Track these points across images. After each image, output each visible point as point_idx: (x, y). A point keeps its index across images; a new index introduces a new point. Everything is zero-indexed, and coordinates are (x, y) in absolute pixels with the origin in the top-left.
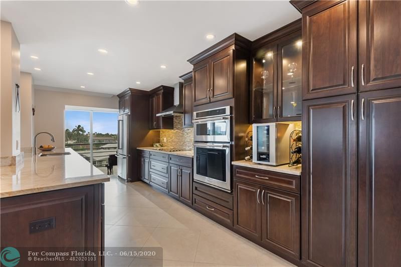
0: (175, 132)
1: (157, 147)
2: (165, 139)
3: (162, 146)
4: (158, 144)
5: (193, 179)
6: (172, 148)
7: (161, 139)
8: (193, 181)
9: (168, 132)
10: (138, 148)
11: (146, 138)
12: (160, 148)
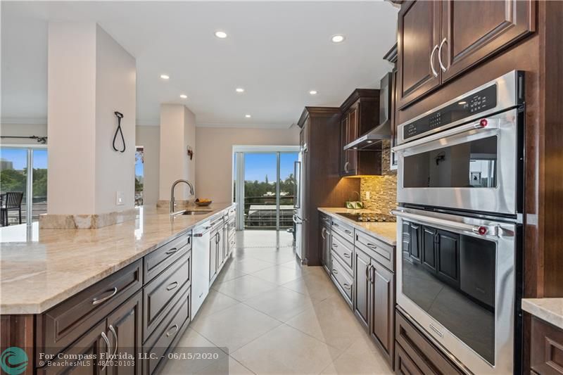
0: (384, 179)
1: (353, 208)
2: (368, 193)
3: (363, 207)
4: (354, 204)
5: (395, 304)
6: (379, 212)
7: (362, 193)
8: (395, 309)
9: (373, 180)
10: (319, 209)
11: (334, 191)
12: (357, 211)
